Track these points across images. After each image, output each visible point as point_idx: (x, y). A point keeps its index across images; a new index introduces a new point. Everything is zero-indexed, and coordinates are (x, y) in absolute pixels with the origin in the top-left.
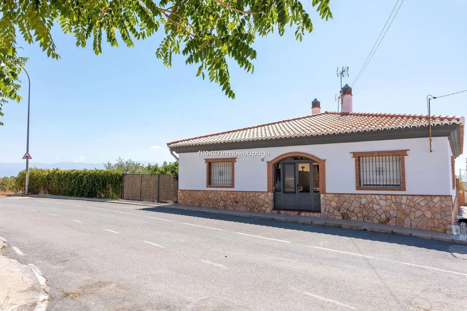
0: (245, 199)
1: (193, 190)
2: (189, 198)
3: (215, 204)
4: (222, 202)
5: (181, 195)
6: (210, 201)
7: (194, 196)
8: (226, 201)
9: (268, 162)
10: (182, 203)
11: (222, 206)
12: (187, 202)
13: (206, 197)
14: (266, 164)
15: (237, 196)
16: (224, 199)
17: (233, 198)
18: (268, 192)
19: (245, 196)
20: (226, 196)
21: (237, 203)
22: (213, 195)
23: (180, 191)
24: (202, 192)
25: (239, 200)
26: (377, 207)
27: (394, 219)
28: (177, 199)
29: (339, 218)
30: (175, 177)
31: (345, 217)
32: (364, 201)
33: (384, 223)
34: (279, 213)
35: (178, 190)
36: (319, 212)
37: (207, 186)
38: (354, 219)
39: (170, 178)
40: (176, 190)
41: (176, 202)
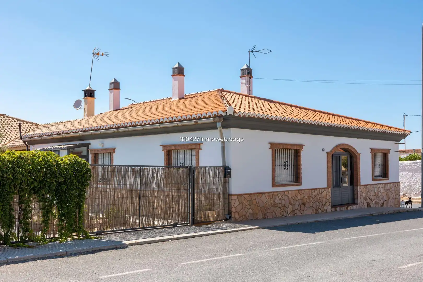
0: (311, 199)
1: (254, 194)
2: (249, 207)
3: (283, 211)
4: (290, 206)
5: (237, 203)
6: (277, 208)
7: (257, 203)
8: (294, 204)
9: (327, 153)
10: (240, 217)
11: (291, 213)
12: (247, 215)
13: (272, 202)
14: (326, 154)
15: (304, 196)
16: (292, 201)
17: (301, 199)
18: (328, 188)
19: (311, 195)
20: (293, 198)
21: (304, 204)
22: (280, 198)
23: (235, 198)
24: (267, 194)
25: (306, 200)
26: (380, 194)
27: (385, 202)
28: (230, 213)
29: (366, 207)
30: (227, 172)
31: (369, 205)
32: (375, 190)
33: (382, 206)
34: (336, 210)
35: (231, 195)
36: (357, 204)
37: (274, 185)
38: (372, 206)
39: (220, 173)
40: (227, 195)
41: (228, 218)
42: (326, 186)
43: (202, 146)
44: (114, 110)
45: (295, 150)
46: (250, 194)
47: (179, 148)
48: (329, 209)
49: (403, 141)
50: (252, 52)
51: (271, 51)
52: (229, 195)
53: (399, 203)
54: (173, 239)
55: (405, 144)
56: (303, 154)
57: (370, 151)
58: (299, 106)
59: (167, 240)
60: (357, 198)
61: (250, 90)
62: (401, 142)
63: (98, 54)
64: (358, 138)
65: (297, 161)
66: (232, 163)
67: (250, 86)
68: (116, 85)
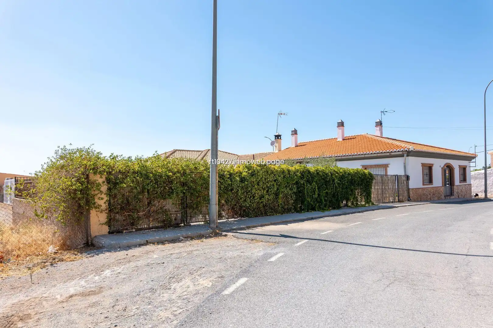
0: (436, 192)
2: (416, 195)
4: (429, 195)
5: (412, 193)
6: (425, 196)
9: (442, 168)
10: (413, 199)
11: (429, 198)
13: (423, 193)
15: (434, 190)
16: (430, 193)
17: (433, 192)
18: (443, 187)
19: (436, 190)
20: (430, 191)
21: (434, 195)
22: (425, 190)
24: (421, 189)
26: (463, 190)
27: (465, 195)
28: (409, 197)
29: (457, 197)
30: (408, 178)
31: (458, 197)
32: (461, 188)
33: (464, 197)
34: (446, 199)
35: (410, 189)
36: (454, 195)
37: (423, 185)
38: (460, 196)
39: (404, 178)
40: (408, 190)
41: (409, 200)
42: (441, 186)
43: (389, 166)
44: (296, 147)
45: (429, 166)
46: (416, 189)
47: (374, 167)
48: (443, 197)
49: (473, 160)
50: (383, 112)
51: (394, 111)
52: (409, 189)
53: (471, 196)
54: (408, 206)
55: (475, 162)
56: (433, 168)
57: (458, 166)
58: (411, 142)
59: (406, 206)
60: (454, 192)
61: (382, 133)
62: (472, 161)
63: (281, 114)
64: (453, 159)
65: (430, 171)
66: (409, 173)
67: (382, 132)
68: (295, 132)
